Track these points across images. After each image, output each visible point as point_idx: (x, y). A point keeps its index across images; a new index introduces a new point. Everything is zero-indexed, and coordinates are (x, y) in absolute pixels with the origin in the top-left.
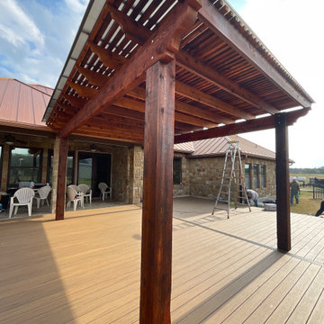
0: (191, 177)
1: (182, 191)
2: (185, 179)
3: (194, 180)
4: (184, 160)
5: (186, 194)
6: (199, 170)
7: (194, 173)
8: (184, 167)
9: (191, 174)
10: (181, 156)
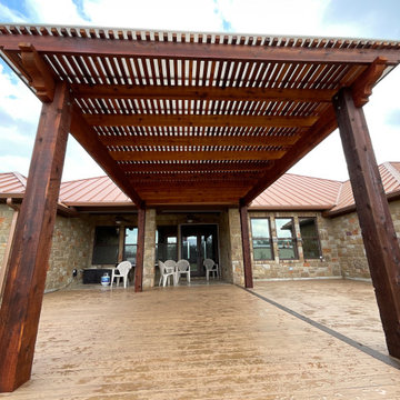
0: (339, 247)
1: (324, 269)
2: (328, 250)
3: (345, 251)
4: (320, 221)
5: (335, 273)
6: (349, 234)
7: (343, 240)
8: (322, 230)
9: (339, 242)
10: (314, 215)
